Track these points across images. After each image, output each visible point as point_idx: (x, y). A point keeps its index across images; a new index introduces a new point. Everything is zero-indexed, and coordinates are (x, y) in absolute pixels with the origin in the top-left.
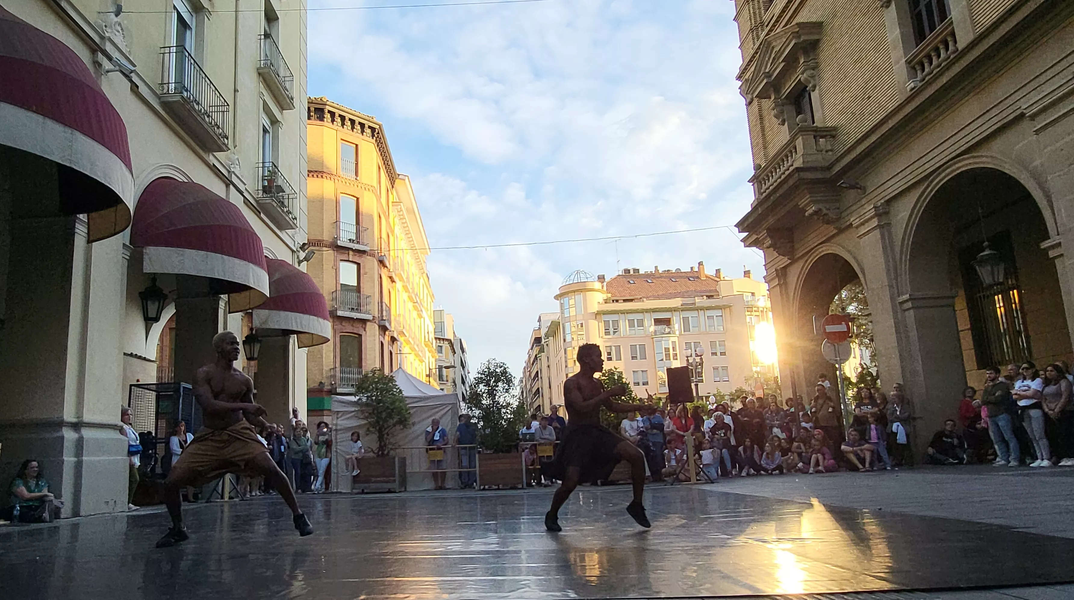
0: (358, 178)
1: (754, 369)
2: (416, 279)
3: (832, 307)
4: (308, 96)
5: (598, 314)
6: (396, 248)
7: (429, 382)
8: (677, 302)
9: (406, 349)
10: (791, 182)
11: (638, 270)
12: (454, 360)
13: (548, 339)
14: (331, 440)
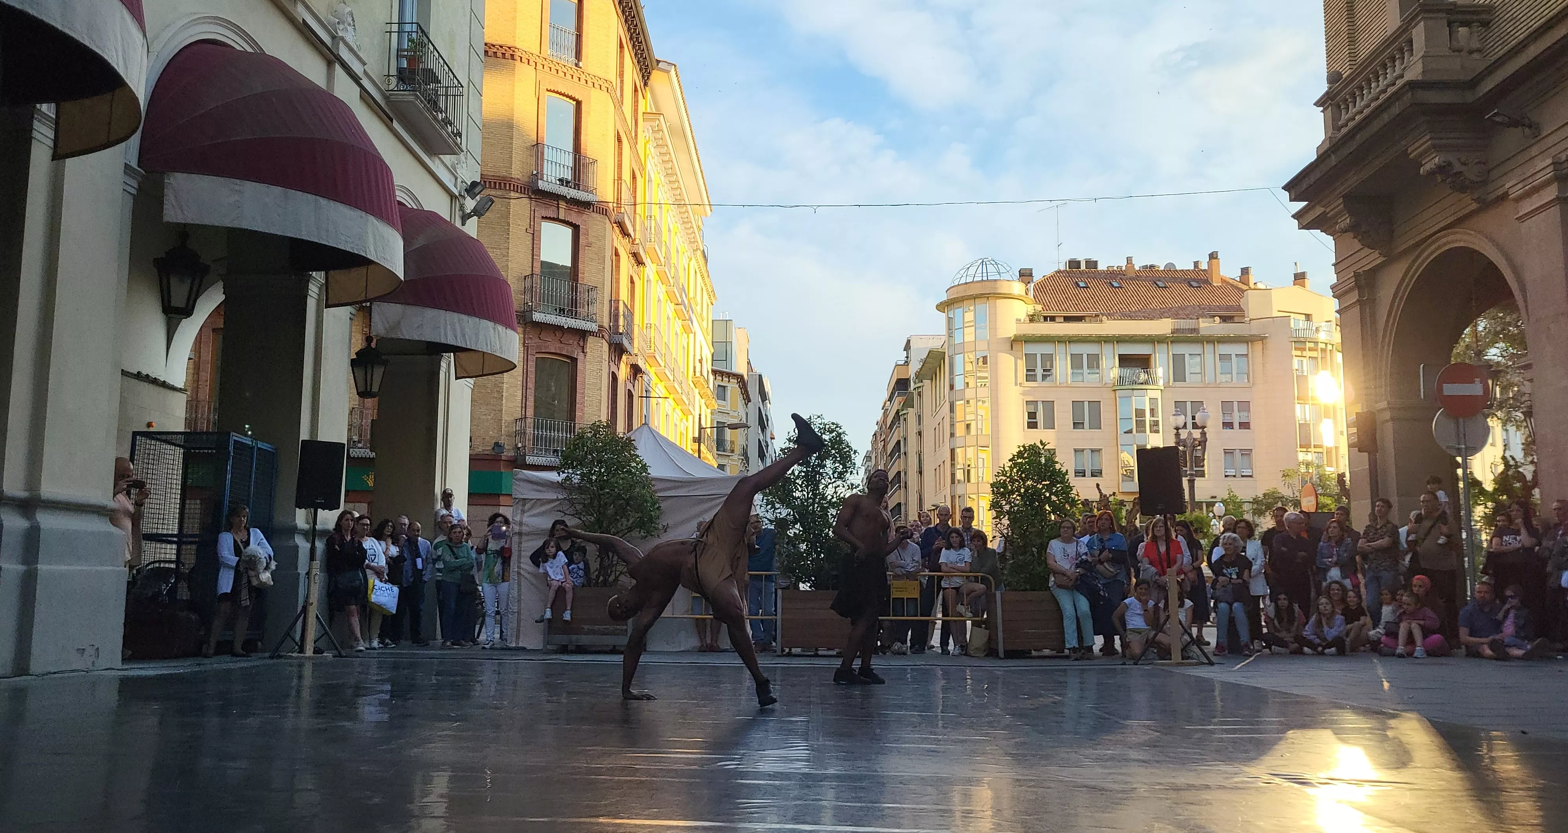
0: (580, 63)
1: (1302, 457)
2: (683, 261)
3: (1459, 348)
5: (1016, 341)
6: (647, 200)
7: (699, 452)
8: (1163, 326)
9: (658, 388)
10: (1396, 110)
12: (747, 414)
13: (922, 382)
14: (510, 549)
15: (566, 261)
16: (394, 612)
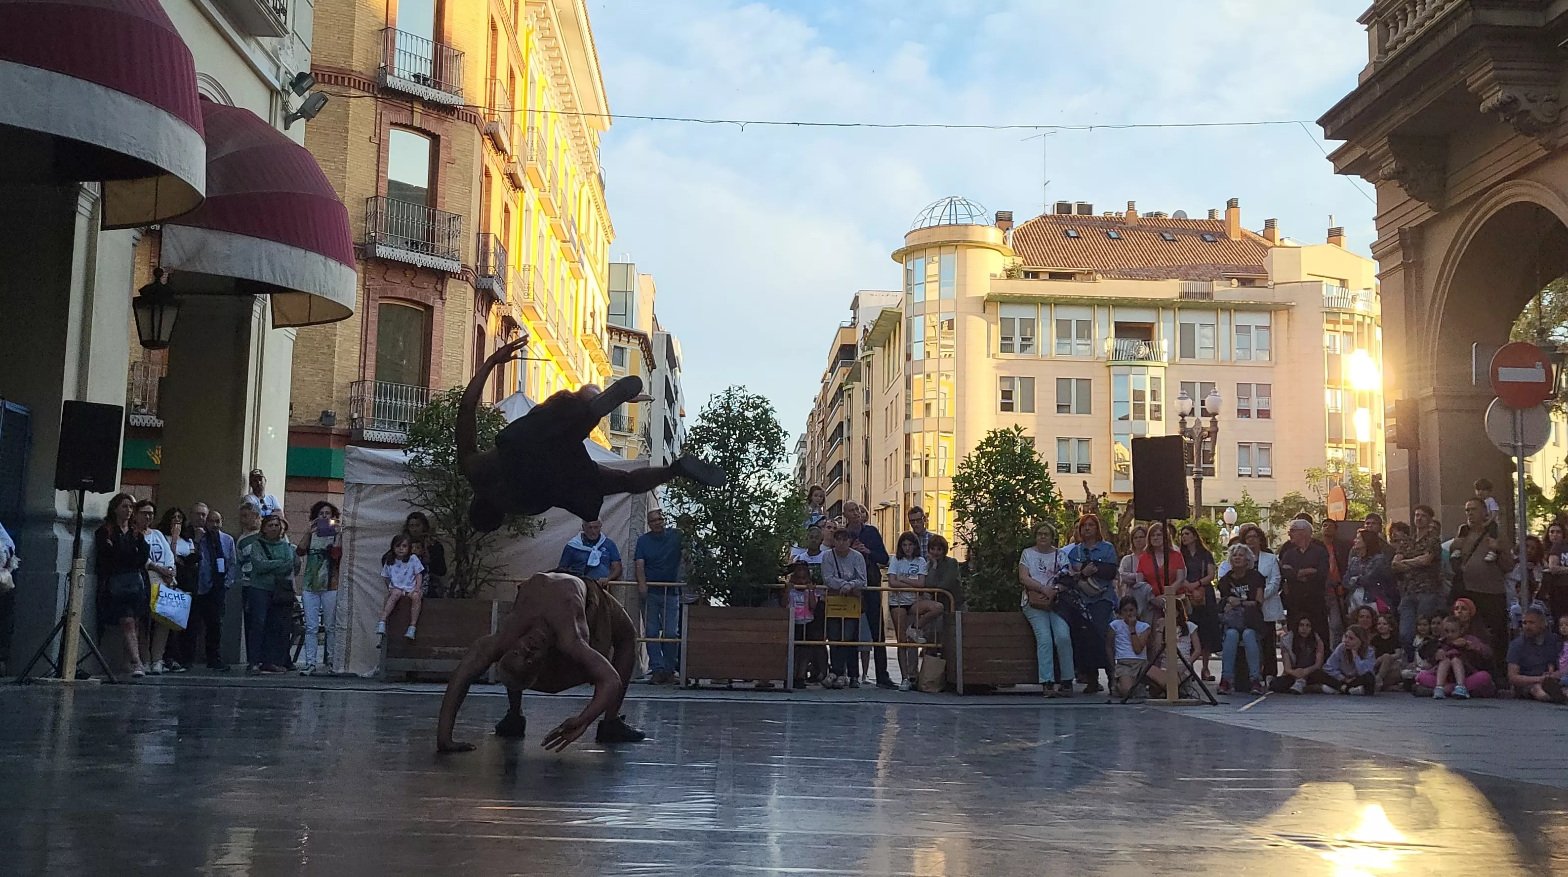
1: (1331, 453)
2: (573, 187)
3: (1519, 327)
5: (990, 302)
6: (529, 107)
8: (1171, 288)
9: (537, 348)
10: (1454, 31)
11: (1090, 207)
12: (650, 383)
13: (872, 349)
14: (340, 549)
15: (422, 182)
16: (185, 627)
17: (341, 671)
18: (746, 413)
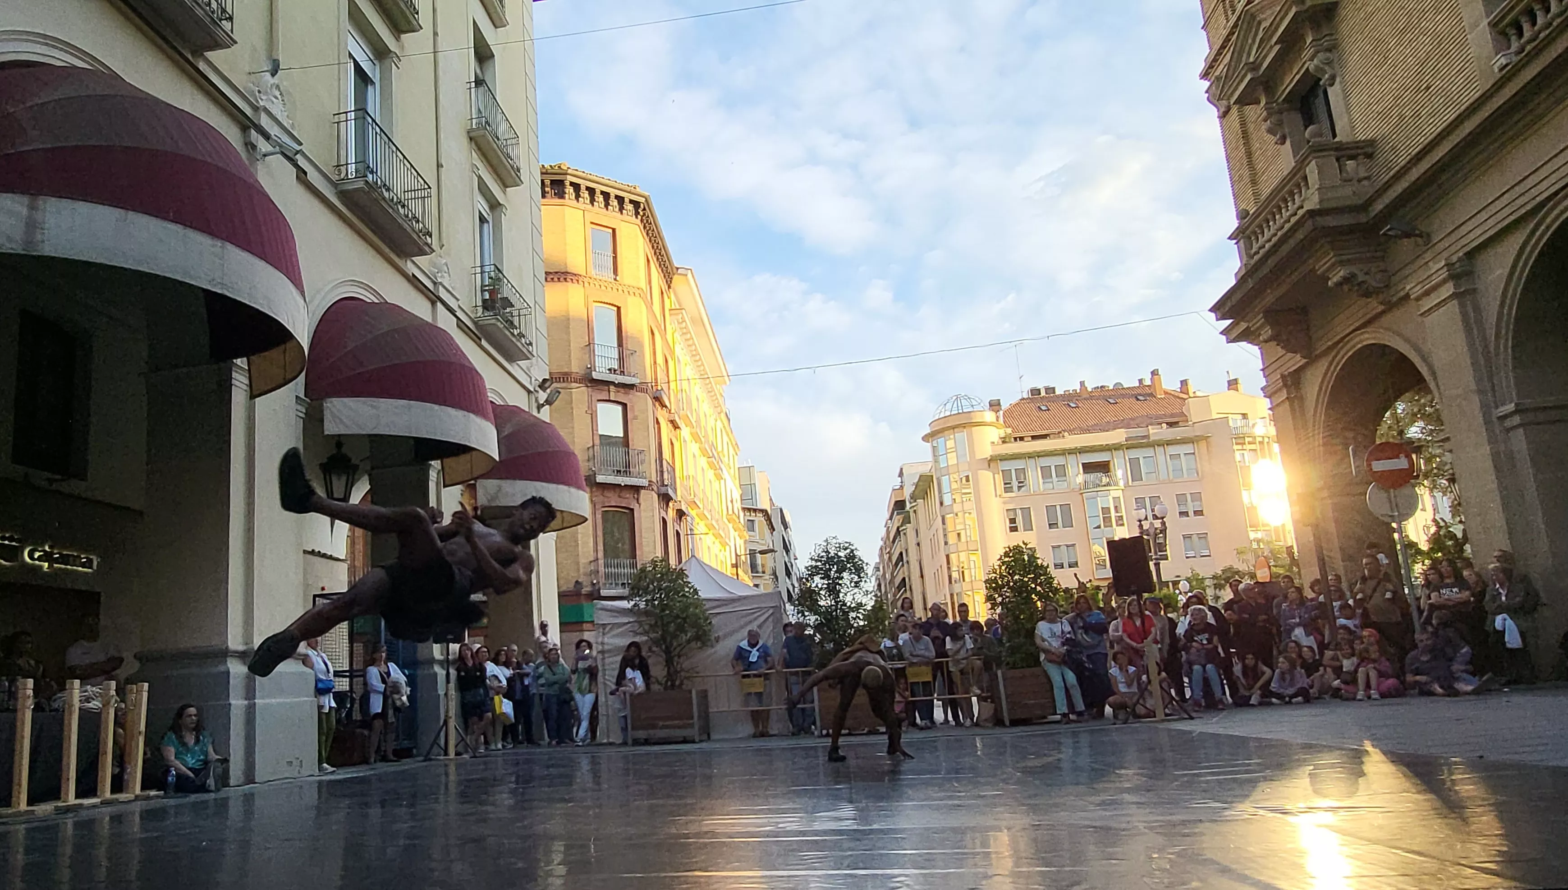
0: (618, 278)
1: (1252, 535)
2: (711, 423)
3: (1382, 429)
4: (540, 164)
5: (992, 461)
6: (678, 378)
7: (737, 574)
8: (1118, 436)
9: (700, 527)
10: (1300, 235)
11: (1054, 389)
12: (773, 542)
13: (916, 502)
15: (619, 433)
16: (513, 721)
17: (605, 741)
18: (840, 554)
